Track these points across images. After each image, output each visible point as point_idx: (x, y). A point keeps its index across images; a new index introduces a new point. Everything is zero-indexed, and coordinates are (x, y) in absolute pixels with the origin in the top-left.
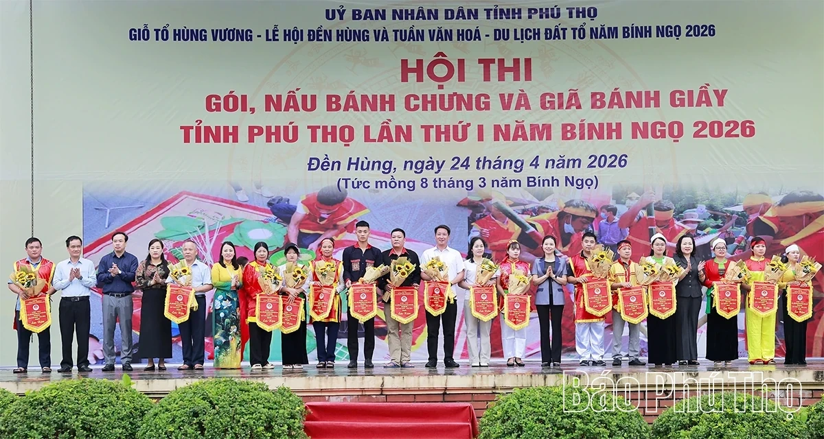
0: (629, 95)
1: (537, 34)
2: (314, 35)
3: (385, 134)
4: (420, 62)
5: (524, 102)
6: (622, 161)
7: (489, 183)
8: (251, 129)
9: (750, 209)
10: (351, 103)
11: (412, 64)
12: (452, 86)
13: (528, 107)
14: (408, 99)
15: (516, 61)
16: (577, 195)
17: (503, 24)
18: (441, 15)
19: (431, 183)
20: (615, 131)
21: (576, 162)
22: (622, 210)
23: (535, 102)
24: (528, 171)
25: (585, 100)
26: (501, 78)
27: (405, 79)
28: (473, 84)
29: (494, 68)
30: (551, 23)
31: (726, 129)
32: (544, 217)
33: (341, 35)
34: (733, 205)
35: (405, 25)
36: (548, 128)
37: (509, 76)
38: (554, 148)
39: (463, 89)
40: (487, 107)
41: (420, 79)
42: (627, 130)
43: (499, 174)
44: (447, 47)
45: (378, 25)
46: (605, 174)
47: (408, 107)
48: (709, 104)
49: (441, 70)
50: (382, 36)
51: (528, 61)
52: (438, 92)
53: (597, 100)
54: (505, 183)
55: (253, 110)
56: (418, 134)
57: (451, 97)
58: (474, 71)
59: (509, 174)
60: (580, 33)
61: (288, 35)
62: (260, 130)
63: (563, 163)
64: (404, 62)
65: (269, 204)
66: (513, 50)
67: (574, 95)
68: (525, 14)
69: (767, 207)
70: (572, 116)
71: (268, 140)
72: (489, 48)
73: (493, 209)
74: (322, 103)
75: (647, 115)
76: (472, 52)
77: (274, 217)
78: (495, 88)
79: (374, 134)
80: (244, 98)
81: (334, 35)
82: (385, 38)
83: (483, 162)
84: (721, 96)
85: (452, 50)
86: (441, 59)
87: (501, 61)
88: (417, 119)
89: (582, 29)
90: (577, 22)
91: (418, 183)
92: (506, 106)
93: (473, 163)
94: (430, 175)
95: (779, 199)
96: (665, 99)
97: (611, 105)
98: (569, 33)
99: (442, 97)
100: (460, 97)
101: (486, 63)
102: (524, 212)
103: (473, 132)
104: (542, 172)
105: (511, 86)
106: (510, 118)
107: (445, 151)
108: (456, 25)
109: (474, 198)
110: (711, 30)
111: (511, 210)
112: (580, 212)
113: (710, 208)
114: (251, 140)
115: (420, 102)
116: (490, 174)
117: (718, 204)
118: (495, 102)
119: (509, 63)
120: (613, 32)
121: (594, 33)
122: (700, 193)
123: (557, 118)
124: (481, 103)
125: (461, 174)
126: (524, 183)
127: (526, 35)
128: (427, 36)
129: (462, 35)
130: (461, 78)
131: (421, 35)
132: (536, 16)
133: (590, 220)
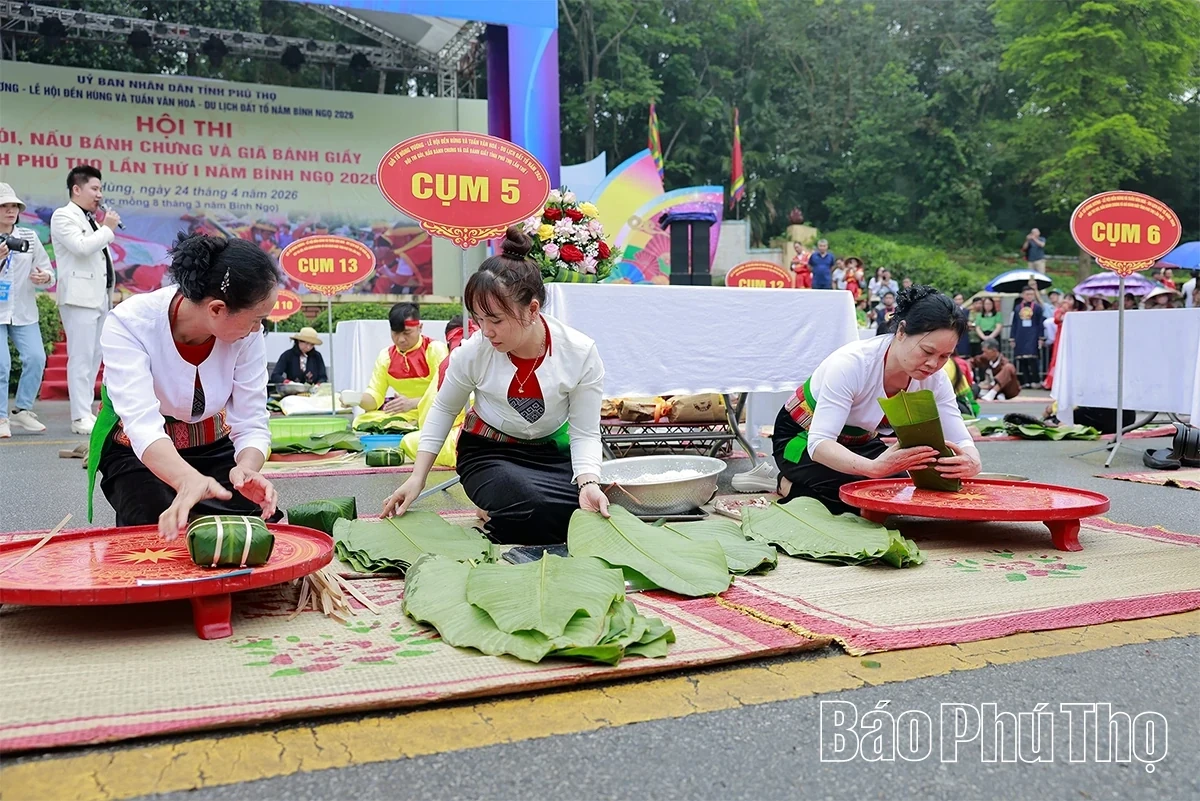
0: (298, 153)
1: (235, 107)
2: (68, 93)
3: (125, 167)
4: (151, 119)
5: (226, 152)
6: (293, 195)
7: (202, 205)
8: (20, 157)
9: (376, 230)
10: (99, 143)
11: (145, 120)
12: (175, 137)
13: (229, 155)
14: (142, 144)
15: (221, 124)
16: (265, 216)
17: (211, 98)
18: (166, 87)
19: (160, 203)
20: (289, 175)
21: (263, 194)
22: (294, 227)
23: (234, 152)
24: (230, 198)
25: (269, 154)
26: (210, 134)
27: (140, 129)
28: (190, 136)
29: (205, 128)
30: (245, 101)
31: (360, 179)
32: (242, 229)
33: (89, 95)
34: (365, 226)
35: (139, 92)
36: (243, 170)
37: (216, 133)
38: (248, 183)
39: (184, 140)
40: (201, 153)
41: (151, 130)
42: (297, 175)
43: (210, 199)
44: (168, 109)
45: (119, 90)
46: (282, 203)
47: (142, 149)
48: (350, 161)
49: (166, 126)
50: (121, 98)
51: (229, 125)
52: (165, 141)
53: (277, 154)
54: (214, 206)
55: (21, 143)
56: (151, 169)
57: (174, 145)
58: (191, 129)
59: (217, 199)
60: (265, 109)
61: (47, 91)
62: (27, 158)
63: (254, 194)
64: (139, 119)
65: (36, 211)
66: (218, 116)
67: (261, 150)
68: (226, 93)
69: (386, 229)
70: (260, 164)
71: (34, 165)
72: (205, 115)
73: (206, 223)
74: (76, 142)
75: (310, 166)
76: (189, 115)
77: (40, 221)
78: (207, 141)
79: (118, 166)
80: (13, 134)
81: (84, 94)
82: (124, 99)
83: (198, 191)
84: (357, 158)
85: (175, 113)
86: (165, 118)
87: (210, 124)
88: (150, 158)
89: (266, 107)
90: (263, 102)
91: (151, 203)
92: (214, 154)
93: (191, 190)
94: (160, 197)
95: (393, 224)
96: (322, 157)
97: (286, 158)
98: (257, 109)
99: (168, 145)
100: (181, 146)
101: (200, 124)
102: (228, 226)
103: (190, 170)
104: (240, 200)
105: (217, 140)
106: (217, 162)
107: (170, 181)
108: (177, 96)
109: (193, 215)
110: (351, 115)
111: (219, 224)
112: (267, 227)
113: (351, 228)
114: (20, 164)
115: (151, 147)
116: (203, 199)
117: (356, 226)
118: (206, 151)
119: (216, 125)
120: (287, 110)
121: (274, 110)
122: (344, 218)
123: (250, 164)
124: (196, 150)
125: (183, 198)
126: (228, 206)
127: (227, 107)
128: (156, 101)
129: (181, 103)
130: (182, 132)
131: (151, 101)
132: (234, 95)
133: (273, 233)
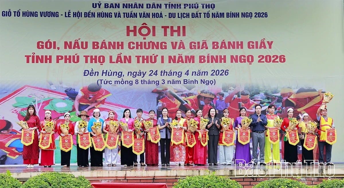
0: (229, 43)
1: (188, 15)
2: (87, 15)
3: (119, 59)
4: (135, 27)
5: (182, 46)
6: (226, 72)
7: (166, 82)
8: (58, 57)
9: (283, 95)
10: (104, 45)
11: (132, 28)
12: (150, 38)
13: (184, 48)
14: (129, 44)
15: (179, 27)
16: (206, 88)
17: (173, 11)
18: (145, 6)
19: (140, 82)
20: (223, 59)
21: (206, 73)
22: (226, 95)
23: (187, 46)
24: (184, 77)
25: (210, 45)
26: (172, 35)
27: (128, 35)
28: (159, 37)
29: (169, 30)
30: (194, 11)
31: (272, 59)
32: (191, 97)
33: (99, 15)
34: (276, 93)
35: (128, 10)
36: (193, 57)
37: (175, 34)
38: (196, 66)
39: (155, 40)
40: (166, 48)
41: (135, 35)
42: (228, 59)
43: (171, 78)
44: (146, 20)
45: (116, 10)
46: (218, 78)
47: (129, 47)
48: (265, 47)
49: (144, 31)
50: (118, 15)
51: (184, 28)
52: (143, 41)
53: (215, 45)
54: (174, 82)
55: (58, 48)
56: (134, 60)
57: (149, 43)
58: (160, 31)
59: (175, 78)
60: (207, 15)
61: (75, 15)
62: (62, 57)
63: (199, 73)
64: (128, 27)
65: (66, 91)
66: (177, 22)
67: (205, 43)
68: (182, 6)
69: (291, 94)
70: (204, 52)
71: (66, 62)
72: (166, 21)
73: (168, 94)
74: (90, 45)
75: (237, 52)
76: (159, 23)
77: (68, 97)
78: (169, 39)
79: (114, 59)
80: (55, 43)
81: (96, 15)
82: (119, 16)
83: (163, 73)
84: (270, 44)
85: (150, 22)
86: (144, 26)
87: (172, 27)
88: (134, 53)
89: (208, 13)
90: (206, 10)
91: (134, 82)
92: (174, 48)
93: (159, 73)
94: (139, 78)
95: (296, 90)
96: (245, 45)
97: (221, 48)
98: (202, 15)
99: (145, 43)
100: (153, 43)
101: (165, 28)
102: (182, 95)
103: (159, 59)
104: (190, 78)
105: (176, 38)
106: (176, 53)
107: (146, 67)
108: (152, 11)
109: (160, 89)
110: (266, 15)
111: (176, 94)
112: (207, 95)
113: (266, 94)
114: (58, 62)
115: (135, 45)
116: (167, 78)
117: (269, 92)
118: (169, 46)
119: (175, 28)
120: (222, 15)
121: (214, 15)
122: (261, 87)
123: (197, 53)
124: (163, 46)
125: (154, 78)
126: (182, 82)
127: (183, 16)
128: (138, 15)
129: (154, 15)
130: (154, 35)
131: (135, 15)
132: (188, 7)
133: (212, 99)
